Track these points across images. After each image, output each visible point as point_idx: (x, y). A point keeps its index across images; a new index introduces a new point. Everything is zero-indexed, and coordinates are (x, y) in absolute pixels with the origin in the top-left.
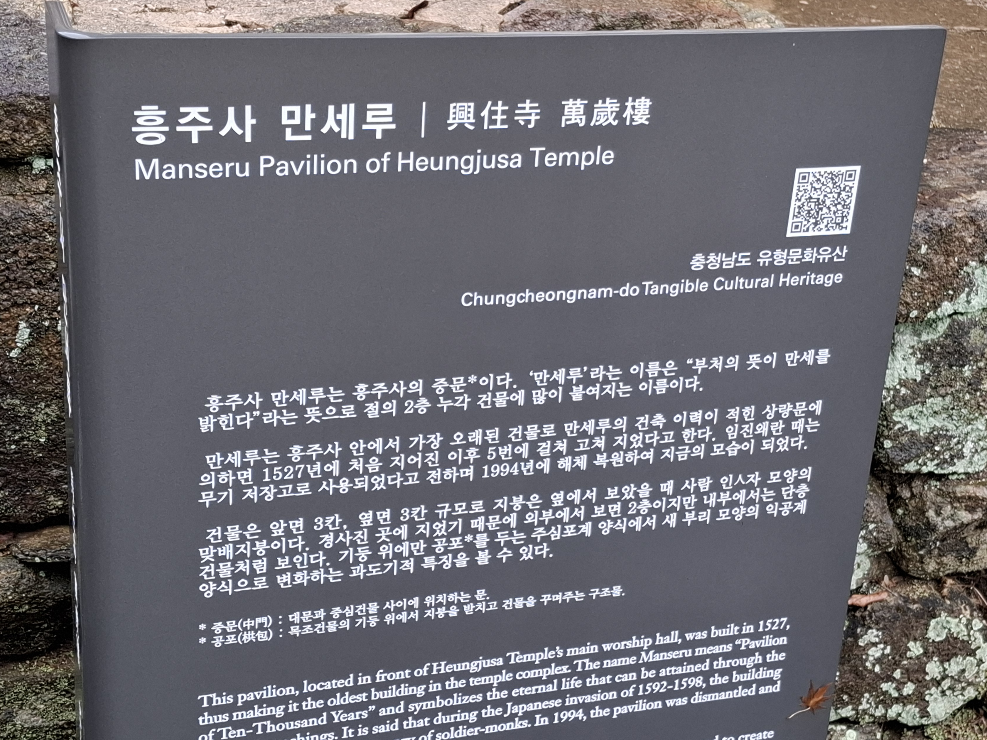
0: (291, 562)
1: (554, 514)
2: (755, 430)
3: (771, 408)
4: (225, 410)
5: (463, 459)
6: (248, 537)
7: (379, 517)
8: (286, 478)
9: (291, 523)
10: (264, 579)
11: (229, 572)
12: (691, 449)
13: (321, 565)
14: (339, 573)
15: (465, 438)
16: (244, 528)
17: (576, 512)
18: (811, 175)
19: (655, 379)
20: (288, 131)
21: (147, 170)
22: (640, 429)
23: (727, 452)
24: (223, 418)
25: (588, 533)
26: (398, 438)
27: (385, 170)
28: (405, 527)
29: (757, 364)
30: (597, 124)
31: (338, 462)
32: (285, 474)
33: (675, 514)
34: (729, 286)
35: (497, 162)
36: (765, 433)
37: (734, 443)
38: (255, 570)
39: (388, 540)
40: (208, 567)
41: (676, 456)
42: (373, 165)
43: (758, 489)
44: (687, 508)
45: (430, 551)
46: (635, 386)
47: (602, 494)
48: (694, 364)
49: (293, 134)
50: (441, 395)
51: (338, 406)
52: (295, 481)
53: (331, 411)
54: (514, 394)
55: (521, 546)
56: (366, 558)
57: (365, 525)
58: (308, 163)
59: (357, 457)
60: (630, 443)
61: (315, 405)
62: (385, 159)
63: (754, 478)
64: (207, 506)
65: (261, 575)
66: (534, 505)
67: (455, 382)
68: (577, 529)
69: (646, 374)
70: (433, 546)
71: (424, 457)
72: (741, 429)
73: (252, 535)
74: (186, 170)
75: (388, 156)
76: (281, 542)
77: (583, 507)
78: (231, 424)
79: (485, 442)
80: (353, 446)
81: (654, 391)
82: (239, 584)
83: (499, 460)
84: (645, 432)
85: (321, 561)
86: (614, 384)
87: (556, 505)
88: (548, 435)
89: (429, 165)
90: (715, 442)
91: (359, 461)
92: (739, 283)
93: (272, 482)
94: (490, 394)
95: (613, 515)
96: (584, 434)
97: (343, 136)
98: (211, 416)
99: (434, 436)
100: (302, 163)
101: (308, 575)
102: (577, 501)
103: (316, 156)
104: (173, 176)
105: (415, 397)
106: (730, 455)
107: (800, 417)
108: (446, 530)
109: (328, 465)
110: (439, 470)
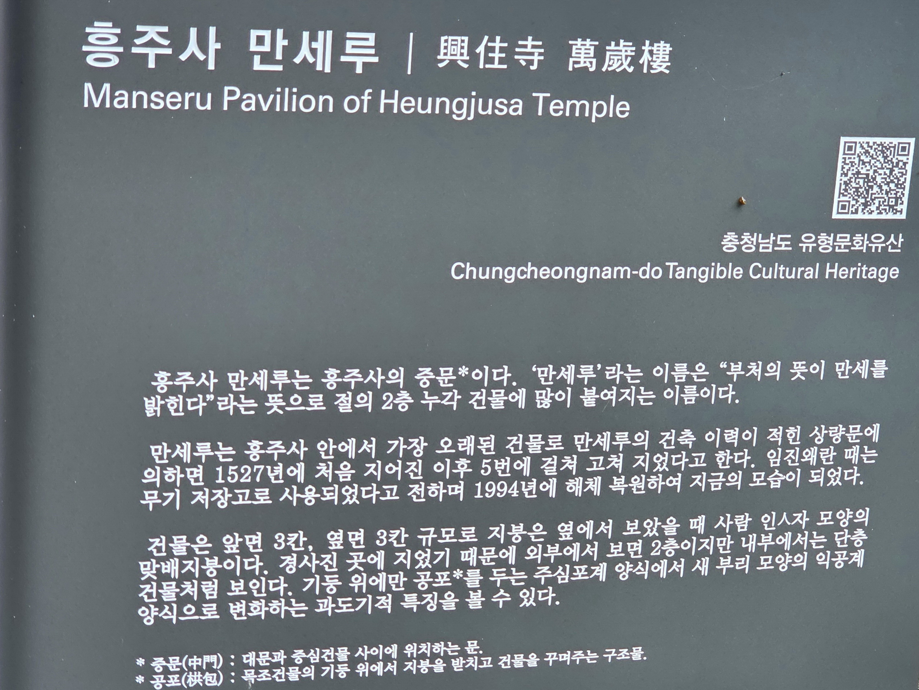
0: (247, 588)
1: (561, 550)
2: (801, 457)
3: (820, 431)
4: (174, 391)
5: (451, 472)
6: (198, 552)
7: (350, 539)
8: (242, 480)
9: (247, 537)
10: (214, 605)
11: (174, 595)
12: (726, 476)
13: (282, 594)
14: (303, 607)
15: (454, 446)
16: (191, 540)
17: (588, 550)
18: (858, 145)
19: (682, 385)
20: (257, 59)
21: (97, 97)
22: (665, 447)
23: (769, 483)
24: (172, 400)
25: (603, 577)
26: (374, 439)
27: (365, 110)
28: (381, 554)
29: (802, 374)
30: (610, 69)
31: (303, 464)
32: (241, 475)
33: (708, 559)
34: (767, 274)
35: (494, 107)
36: (813, 462)
37: (777, 472)
38: (204, 594)
39: (362, 569)
40: (149, 586)
41: (708, 485)
42: (351, 105)
43: (806, 533)
44: (721, 552)
45: (410, 587)
46: (659, 393)
47: (619, 527)
48: (729, 369)
49: (262, 62)
50: (425, 389)
51: (304, 395)
52: (252, 486)
53: (296, 400)
54: (514, 394)
55: (521, 588)
56: (335, 590)
57: (334, 547)
58: (278, 96)
59: (325, 461)
60: (653, 465)
61: (278, 392)
62: (366, 98)
63: (802, 519)
64: (151, 509)
65: (211, 601)
66: (537, 537)
67: (442, 374)
68: (590, 571)
69: (671, 378)
70: (416, 581)
71: (405, 467)
72: (784, 454)
73: (201, 549)
74: (140, 98)
75: (369, 94)
76: (235, 560)
77: (596, 543)
78: (181, 409)
79: (477, 451)
80: (321, 446)
81: (681, 400)
82: (185, 609)
83: (494, 477)
84: (671, 452)
85: (281, 588)
86: (633, 388)
87: (564, 538)
88: (555, 448)
89: (416, 107)
90: (756, 470)
91: (328, 466)
92: (779, 271)
93: (227, 484)
94: (484, 391)
95: (632, 556)
96: (597, 450)
97: (319, 68)
98: (159, 397)
99: (417, 440)
100: (272, 96)
101: (266, 606)
102: (589, 536)
103: (287, 90)
104: (126, 105)
105: (395, 389)
106: (772, 487)
107: (855, 444)
108: (431, 562)
109: (292, 468)
110: (423, 484)
